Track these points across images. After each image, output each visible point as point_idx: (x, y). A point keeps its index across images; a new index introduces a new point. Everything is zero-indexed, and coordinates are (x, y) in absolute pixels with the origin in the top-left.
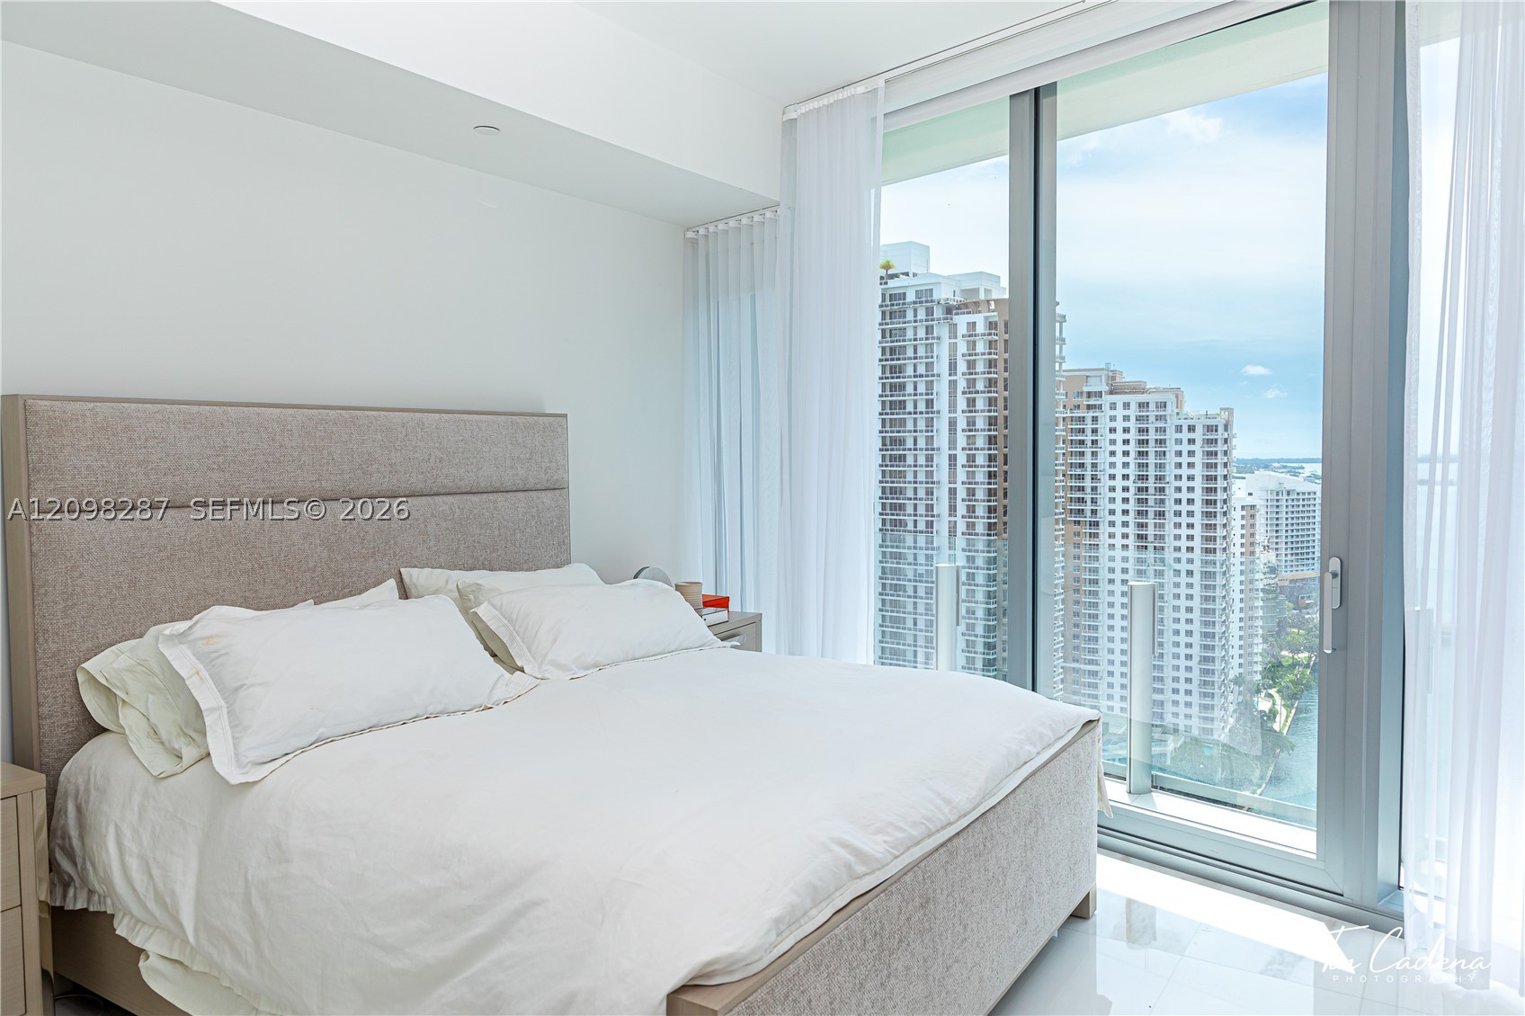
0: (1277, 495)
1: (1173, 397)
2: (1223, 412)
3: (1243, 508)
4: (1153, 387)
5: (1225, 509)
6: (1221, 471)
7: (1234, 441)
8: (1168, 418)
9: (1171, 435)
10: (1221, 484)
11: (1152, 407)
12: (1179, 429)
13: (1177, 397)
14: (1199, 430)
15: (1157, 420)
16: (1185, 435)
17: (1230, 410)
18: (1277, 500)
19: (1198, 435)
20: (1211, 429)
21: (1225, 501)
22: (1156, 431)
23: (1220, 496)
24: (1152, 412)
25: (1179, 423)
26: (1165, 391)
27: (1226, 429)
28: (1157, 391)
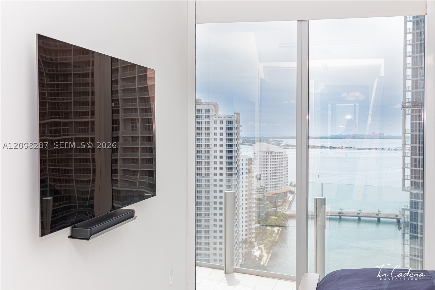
0: (266, 154)
1: (213, 107)
2: (235, 115)
3: (246, 160)
4: (204, 102)
5: (236, 160)
6: (234, 143)
7: (241, 129)
8: (211, 117)
9: (212, 125)
10: (234, 148)
11: (204, 112)
12: (215, 122)
13: (215, 107)
14: (225, 123)
15: (206, 118)
16: (219, 126)
17: (238, 114)
18: (266, 156)
19: (224, 125)
20: (230, 122)
21: (236, 157)
22: (206, 123)
23: (234, 154)
24: (204, 114)
25: (215, 119)
26: (209, 104)
27: (237, 123)
28: (206, 104)
